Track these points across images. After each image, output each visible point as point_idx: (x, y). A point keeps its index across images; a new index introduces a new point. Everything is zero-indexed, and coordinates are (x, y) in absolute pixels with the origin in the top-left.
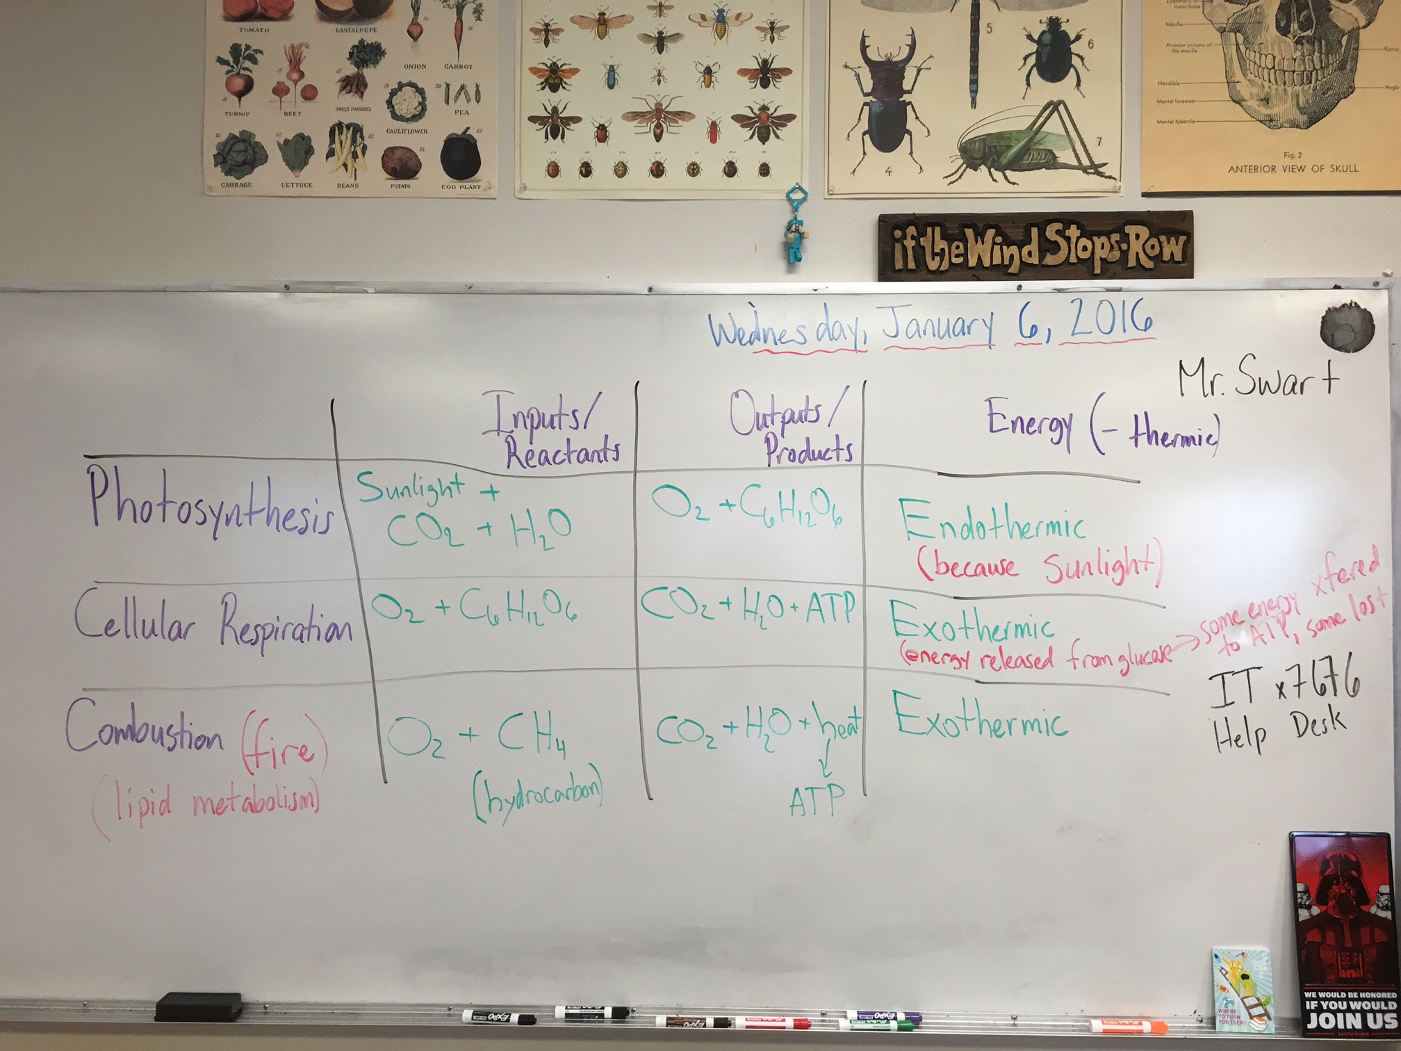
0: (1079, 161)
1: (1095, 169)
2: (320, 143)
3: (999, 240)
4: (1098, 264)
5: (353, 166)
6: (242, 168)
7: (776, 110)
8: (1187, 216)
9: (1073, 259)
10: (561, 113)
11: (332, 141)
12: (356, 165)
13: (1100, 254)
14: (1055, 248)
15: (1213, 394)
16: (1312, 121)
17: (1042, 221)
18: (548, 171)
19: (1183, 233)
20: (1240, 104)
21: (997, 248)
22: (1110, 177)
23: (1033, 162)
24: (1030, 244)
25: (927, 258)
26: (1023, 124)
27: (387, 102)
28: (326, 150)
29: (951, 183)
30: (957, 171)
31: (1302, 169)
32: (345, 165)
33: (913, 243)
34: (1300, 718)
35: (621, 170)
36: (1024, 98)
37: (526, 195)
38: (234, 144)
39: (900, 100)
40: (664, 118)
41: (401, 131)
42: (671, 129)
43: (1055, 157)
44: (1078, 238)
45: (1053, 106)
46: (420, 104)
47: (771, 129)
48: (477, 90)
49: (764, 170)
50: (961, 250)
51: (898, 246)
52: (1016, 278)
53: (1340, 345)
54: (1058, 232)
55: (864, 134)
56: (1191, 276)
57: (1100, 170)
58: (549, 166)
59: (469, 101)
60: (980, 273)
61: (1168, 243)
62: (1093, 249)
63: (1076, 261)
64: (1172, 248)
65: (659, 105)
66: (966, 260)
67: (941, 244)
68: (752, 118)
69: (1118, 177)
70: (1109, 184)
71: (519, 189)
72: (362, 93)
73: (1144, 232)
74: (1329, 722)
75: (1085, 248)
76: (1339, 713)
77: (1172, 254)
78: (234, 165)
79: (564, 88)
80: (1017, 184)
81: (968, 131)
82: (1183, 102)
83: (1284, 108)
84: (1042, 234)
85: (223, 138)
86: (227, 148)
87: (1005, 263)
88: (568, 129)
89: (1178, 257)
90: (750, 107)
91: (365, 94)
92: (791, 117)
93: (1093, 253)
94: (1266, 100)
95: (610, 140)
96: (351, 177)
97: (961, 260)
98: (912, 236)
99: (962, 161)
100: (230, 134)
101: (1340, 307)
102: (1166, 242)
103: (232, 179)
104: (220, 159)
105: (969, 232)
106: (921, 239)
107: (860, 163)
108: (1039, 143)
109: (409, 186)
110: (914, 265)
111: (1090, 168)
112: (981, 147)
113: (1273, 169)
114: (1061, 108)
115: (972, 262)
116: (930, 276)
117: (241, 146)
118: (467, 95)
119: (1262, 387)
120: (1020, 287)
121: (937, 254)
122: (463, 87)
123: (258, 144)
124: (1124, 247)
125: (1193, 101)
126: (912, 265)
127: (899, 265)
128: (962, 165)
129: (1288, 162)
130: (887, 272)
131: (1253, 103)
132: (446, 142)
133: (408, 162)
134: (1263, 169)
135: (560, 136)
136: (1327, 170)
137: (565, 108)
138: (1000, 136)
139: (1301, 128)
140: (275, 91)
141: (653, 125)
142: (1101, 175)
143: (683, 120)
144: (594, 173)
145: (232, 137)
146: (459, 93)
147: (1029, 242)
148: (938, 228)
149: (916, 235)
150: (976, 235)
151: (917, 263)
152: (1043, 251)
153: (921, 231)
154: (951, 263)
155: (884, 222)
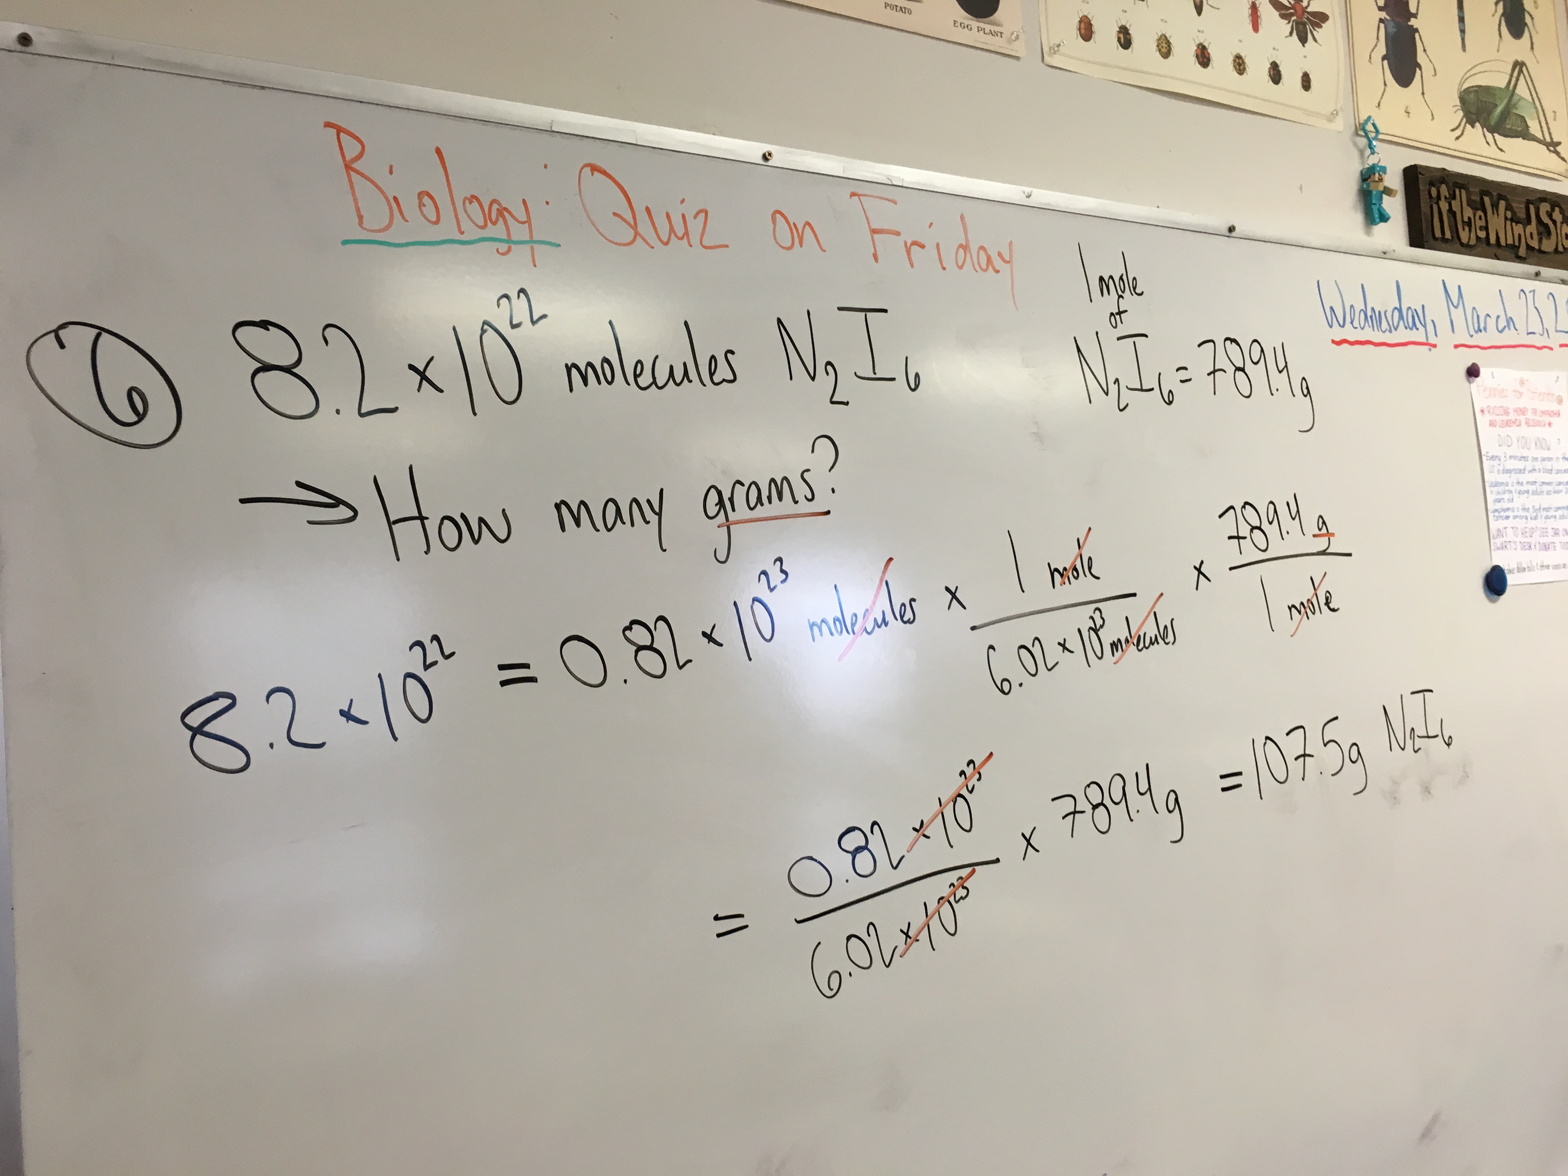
0: (1543, 135)
1: (1552, 146)
3: (1509, 214)
7: (1309, 3)
9: (1561, 247)
14: (1547, 231)
17: (1536, 199)
21: (1508, 223)
22: (1564, 159)
23: (1512, 127)
24: (1531, 224)
25: (1459, 228)
29: (1457, 138)
30: (1460, 124)
33: (1447, 206)
35: (1165, 47)
36: (1498, 49)
37: (1055, 61)
39: (1409, 23)
42: (1212, 2)
44: (1562, 224)
45: (1519, 67)
47: (1307, 26)
49: (1306, 81)
50: (1483, 223)
51: (1435, 207)
54: (1548, 214)
55: (1383, 59)
57: (1557, 148)
60: (1499, 252)
63: (1562, 250)
66: (1488, 235)
67: (1468, 213)
68: (1290, 8)
70: (1563, 167)
71: (1048, 50)
80: (1504, 151)
81: (1465, 77)
84: (1538, 215)
87: (1516, 243)
92: (1324, 18)
97: (1484, 233)
99: (1461, 113)
105: (1487, 200)
106: (1453, 202)
108: (1515, 105)
109: (910, 12)
110: (1450, 234)
111: (1550, 145)
112: (1475, 99)
114: (1525, 70)
115: (1492, 237)
116: (1463, 249)
120: (1537, 274)
121: (1466, 224)
126: (1448, 235)
127: (1438, 232)
128: (1462, 118)
130: (1429, 237)
138: (1487, 90)
142: (1558, 154)
147: (1529, 222)
148: (1463, 192)
149: (1448, 197)
150: (1493, 206)
151: (1451, 232)
152: (1540, 234)
153: (1451, 192)
154: (1477, 236)
155: (1420, 173)
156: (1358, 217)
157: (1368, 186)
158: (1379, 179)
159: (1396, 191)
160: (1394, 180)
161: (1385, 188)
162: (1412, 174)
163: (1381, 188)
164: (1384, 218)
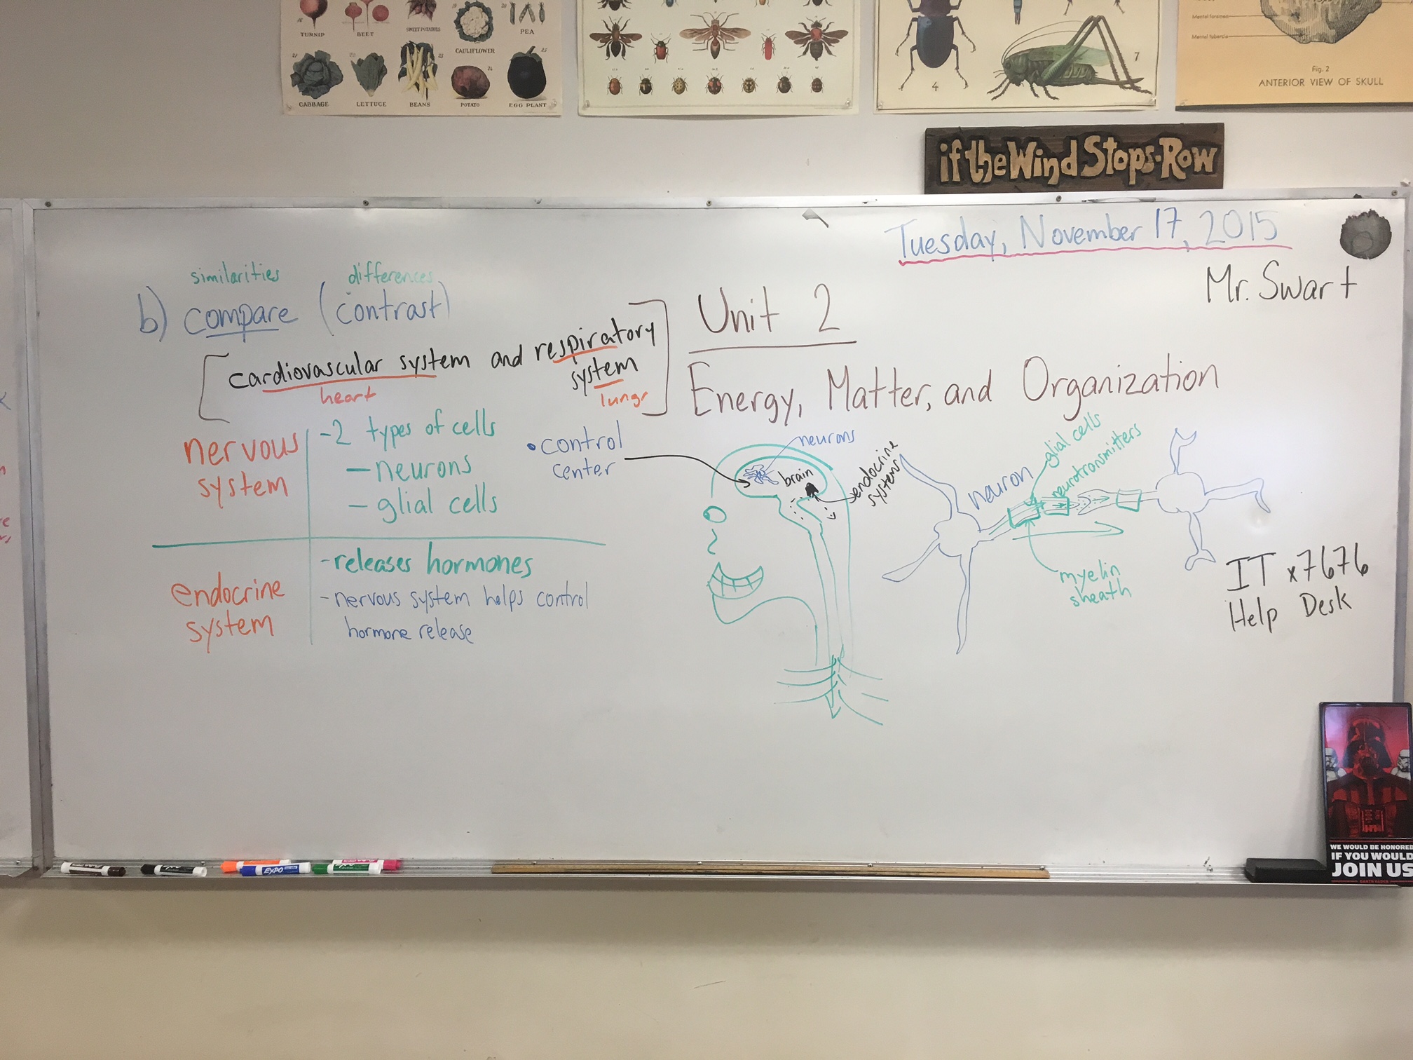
0: (1116, 76)
1: (1132, 84)
2: (393, 63)
3: (1040, 152)
4: (1133, 175)
5: (425, 85)
6: (319, 87)
7: (828, 26)
8: (1218, 128)
9: (1110, 171)
10: (622, 30)
11: (404, 61)
12: (428, 85)
13: (1135, 165)
14: (1093, 159)
15: (1238, 299)
16: (1340, 35)
17: (1079, 133)
18: (610, 88)
19: (1214, 145)
20: (1271, 19)
21: (1038, 160)
22: (1146, 92)
23: (1074, 77)
24: (1069, 156)
25: (971, 171)
26: (1063, 40)
27: (455, 22)
28: (399, 70)
29: (995, 98)
30: (1001, 86)
31: (1329, 82)
32: (417, 85)
33: (958, 156)
34: (1308, 598)
35: (680, 86)
36: (1065, 13)
37: (588, 112)
38: (310, 64)
39: (948, 15)
40: (721, 35)
41: (469, 50)
42: (727, 46)
43: (1094, 72)
44: (1115, 151)
45: (1094, 22)
46: (487, 24)
47: (823, 44)
48: (542, 9)
49: (817, 85)
50: (1004, 163)
51: (944, 159)
52: (1056, 189)
53: (1359, 251)
54: (1096, 145)
55: (912, 49)
56: (1221, 187)
57: (1136, 84)
58: (610, 83)
59: (533, 20)
60: (1021, 185)
61: (1200, 155)
62: (1129, 161)
63: (1112, 173)
64: (1203, 160)
65: (715, 22)
66: (1009, 172)
67: (984, 157)
68: (806, 34)
69: (1153, 92)
70: (1144, 98)
71: (582, 106)
72: (431, 13)
73: (1177, 144)
74: (1335, 604)
75: (1121, 160)
76: (1345, 594)
77: (1203, 166)
78: (310, 85)
79: (624, 6)
80: (1057, 99)
81: (1011, 48)
82: (1217, 17)
83: (1313, 23)
84: (1080, 147)
85: (300, 58)
86: (304, 69)
87: (1045, 175)
88: (629, 46)
89: (1209, 168)
90: (803, 24)
91: (434, 13)
92: (842, 34)
93: (1128, 165)
94: (1296, 15)
95: (669, 57)
96: (422, 97)
97: (1003, 172)
98: (958, 149)
99: (1005, 76)
100: (307, 54)
101: (1360, 216)
102: (1198, 154)
103: (309, 99)
104: (297, 78)
105: (1012, 146)
106: (966, 152)
107: (908, 78)
108: (1079, 58)
109: (478, 105)
110: (959, 177)
111: (1126, 83)
112: (1024, 61)
113: (1301, 82)
114: (1101, 23)
115: (1014, 174)
116: (974, 188)
117: (316, 67)
118: (532, 14)
119: (1285, 292)
120: (1059, 198)
121: (981, 167)
122: (527, 7)
123: (333, 64)
124: (1158, 158)
125: (1227, 17)
126: (957, 178)
127: (944, 178)
128: (1005, 81)
129: (1316, 75)
130: (934, 183)
131: (1285, 19)
132: (512, 60)
133: (476, 81)
134: (1291, 82)
135: (620, 53)
136: (1353, 83)
137: (624, 27)
138: (1043, 51)
139: (1329, 42)
140: (348, 12)
141: (710, 42)
142: (1137, 89)
143: (739, 37)
144: (654, 88)
145: (308, 57)
146: (524, 13)
148: (980, 140)
149: (961, 149)
150: (1019, 149)
152: (1081, 163)
153: (966, 144)
154: (994, 176)
155: (929, 135)
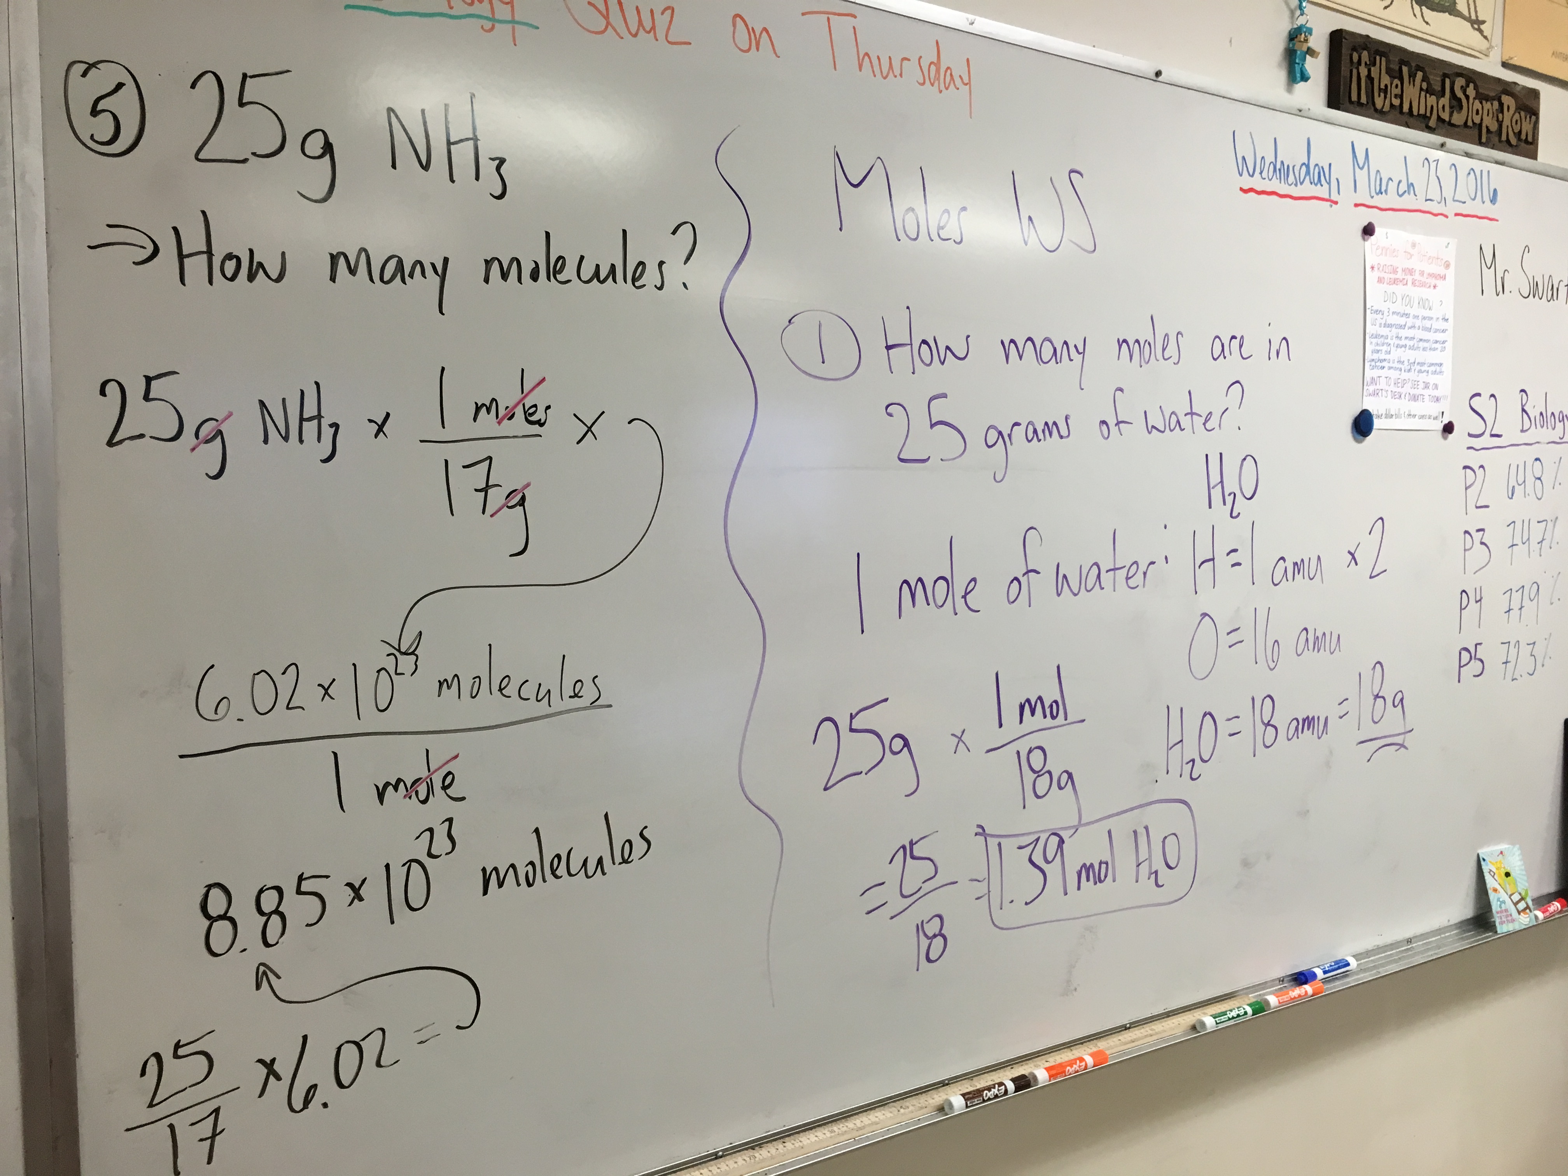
0: (1469, 12)
1: (1477, 24)
3: (1425, 86)
4: (1484, 130)
8: (1535, 94)
9: (1470, 122)
13: (1486, 120)
14: (1459, 105)
17: (1453, 73)
19: (1534, 112)
21: (1423, 93)
22: (1486, 37)
23: (1442, 2)
24: (1444, 97)
25: (1375, 93)
29: (1386, 8)
33: (1366, 72)
43: (1455, 2)
44: (1474, 99)
50: (1398, 91)
51: (1355, 72)
54: (1462, 89)
57: (1481, 26)
60: (1411, 120)
62: (1482, 114)
63: (1471, 125)
64: (1527, 127)
66: (1402, 103)
67: (1386, 80)
69: (1490, 39)
70: (1484, 44)
73: (1511, 103)
75: (1477, 112)
77: (1527, 132)
80: (1430, 25)
84: (1452, 89)
87: (1428, 113)
89: (1530, 139)
93: (1482, 119)
97: (1398, 101)
102: (1524, 120)
105: (1405, 69)
106: (1372, 68)
110: (1365, 99)
111: (1474, 22)
115: (1406, 105)
116: (1376, 115)
120: (1442, 144)
121: (1382, 90)
124: (1500, 116)
126: (1364, 99)
127: (1354, 96)
130: (1345, 100)
142: (1481, 32)
147: (1443, 95)
148: (1383, 59)
149: (1368, 63)
150: (1410, 77)
151: (1367, 97)
152: (1451, 107)
153: (1372, 59)
154: (1392, 105)
155: (1346, 39)
156: (1282, 75)
157: (1294, 45)
158: (1304, 40)
159: (1319, 53)
160: (1319, 42)
161: (1309, 48)
162: (1337, 38)
163: (1305, 49)
164: (1305, 78)
